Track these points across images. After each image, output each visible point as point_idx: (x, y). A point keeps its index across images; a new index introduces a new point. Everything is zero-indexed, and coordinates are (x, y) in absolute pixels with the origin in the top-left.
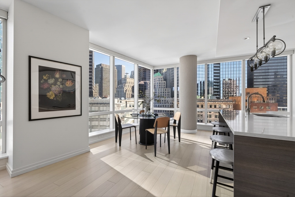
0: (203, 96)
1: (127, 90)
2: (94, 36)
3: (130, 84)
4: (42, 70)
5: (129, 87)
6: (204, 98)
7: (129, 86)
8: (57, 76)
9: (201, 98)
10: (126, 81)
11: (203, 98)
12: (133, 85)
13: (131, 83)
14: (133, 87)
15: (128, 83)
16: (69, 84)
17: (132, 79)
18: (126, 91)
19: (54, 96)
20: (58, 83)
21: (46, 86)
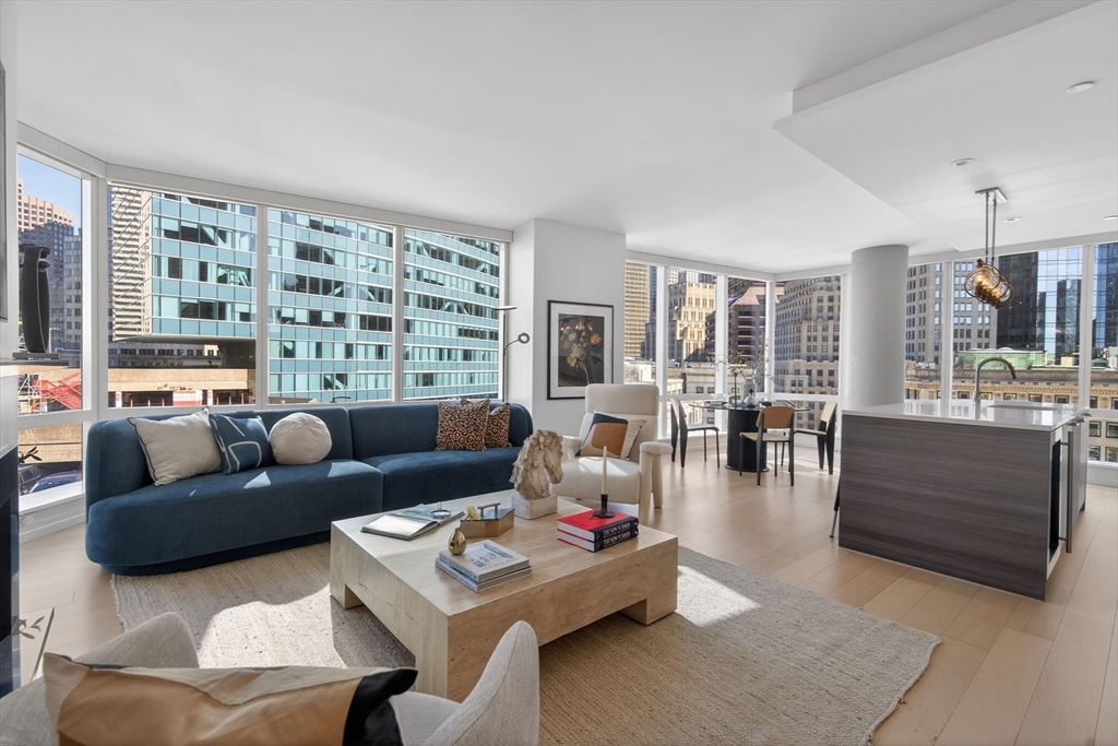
0: (1069, 355)
1: (686, 329)
2: (634, 239)
3: (701, 306)
4: (564, 320)
5: (697, 319)
6: (1077, 363)
7: (693, 314)
8: (580, 327)
9: (1058, 362)
10: (682, 297)
11: (1067, 362)
12: (711, 311)
13: (704, 304)
14: (711, 320)
15: (690, 303)
16: (594, 340)
17: (708, 285)
18: (683, 333)
19: (575, 361)
20: (581, 339)
21: (566, 345)
